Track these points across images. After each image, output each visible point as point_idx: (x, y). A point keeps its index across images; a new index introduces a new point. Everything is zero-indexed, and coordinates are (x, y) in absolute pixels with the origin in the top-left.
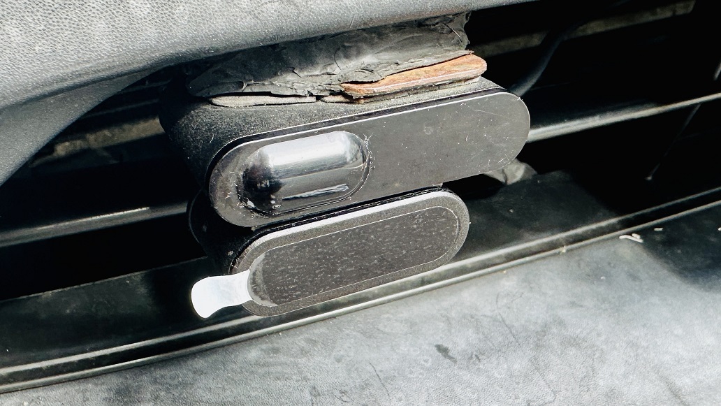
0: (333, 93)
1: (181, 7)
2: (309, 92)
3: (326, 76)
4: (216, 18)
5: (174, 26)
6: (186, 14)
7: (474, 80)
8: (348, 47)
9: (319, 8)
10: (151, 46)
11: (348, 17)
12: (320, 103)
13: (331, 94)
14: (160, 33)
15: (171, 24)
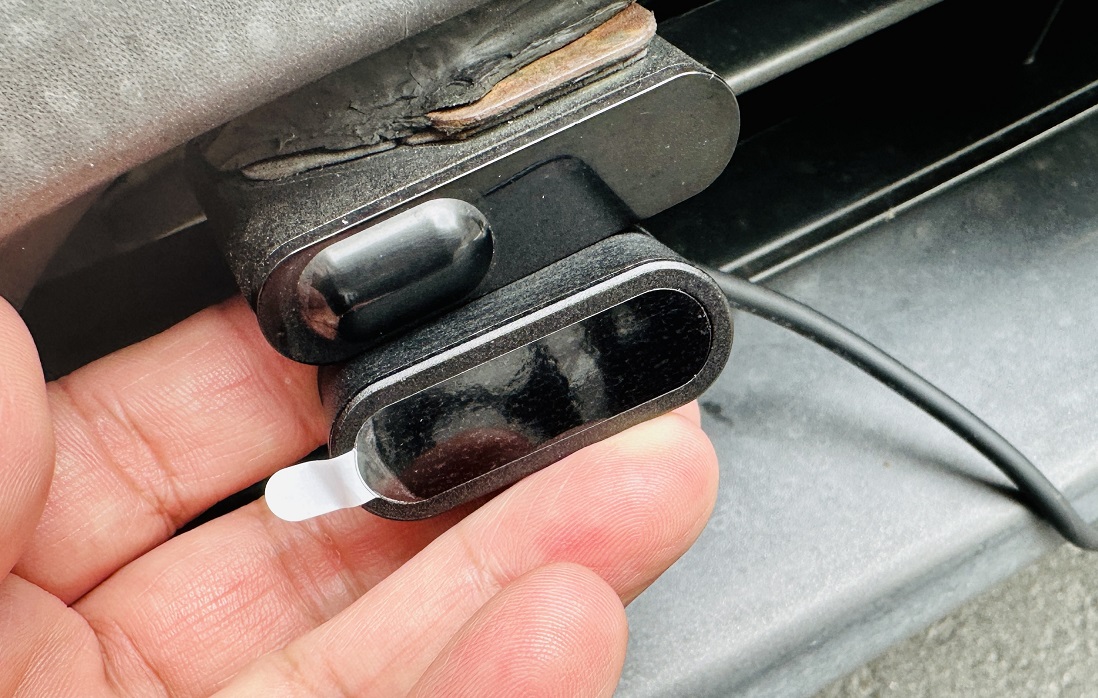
0: (417, 131)
1: (126, 82)
2: (381, 137)
3: (401, 104)
4: (185, 83)
5: (126, 112)
6: (137, 89)
7: (639, 57)
8: (427, 49)
9: (344, 23)
10: (103, 149)
11: (396, 23)
12: (403, 149)
13: (415, 133)
14: (108, 127)
15: (121, 110)
